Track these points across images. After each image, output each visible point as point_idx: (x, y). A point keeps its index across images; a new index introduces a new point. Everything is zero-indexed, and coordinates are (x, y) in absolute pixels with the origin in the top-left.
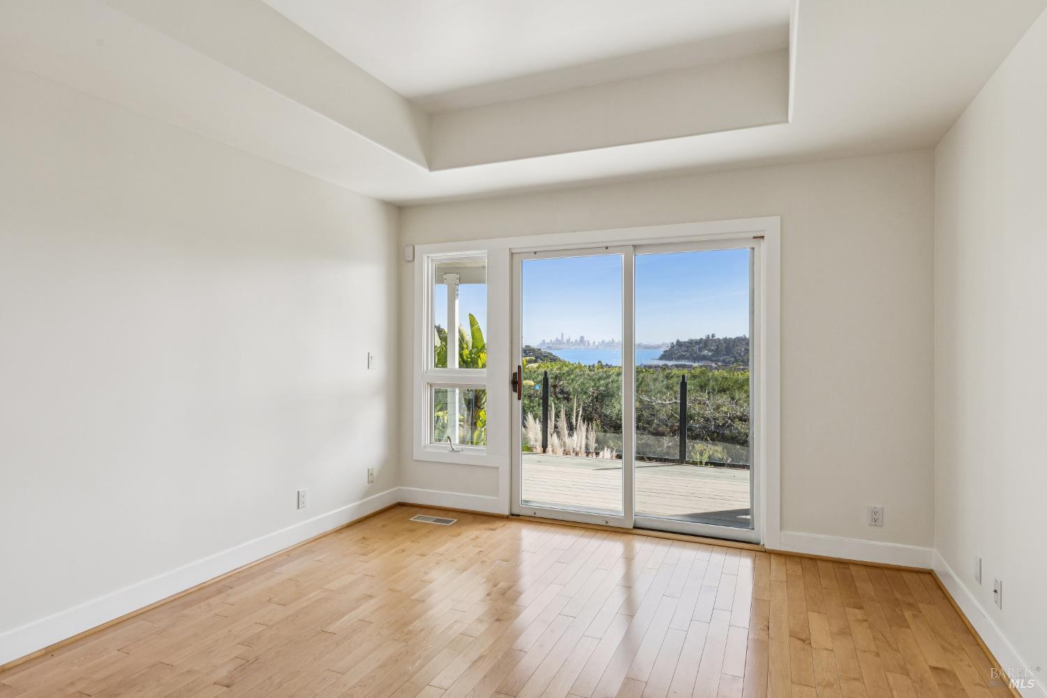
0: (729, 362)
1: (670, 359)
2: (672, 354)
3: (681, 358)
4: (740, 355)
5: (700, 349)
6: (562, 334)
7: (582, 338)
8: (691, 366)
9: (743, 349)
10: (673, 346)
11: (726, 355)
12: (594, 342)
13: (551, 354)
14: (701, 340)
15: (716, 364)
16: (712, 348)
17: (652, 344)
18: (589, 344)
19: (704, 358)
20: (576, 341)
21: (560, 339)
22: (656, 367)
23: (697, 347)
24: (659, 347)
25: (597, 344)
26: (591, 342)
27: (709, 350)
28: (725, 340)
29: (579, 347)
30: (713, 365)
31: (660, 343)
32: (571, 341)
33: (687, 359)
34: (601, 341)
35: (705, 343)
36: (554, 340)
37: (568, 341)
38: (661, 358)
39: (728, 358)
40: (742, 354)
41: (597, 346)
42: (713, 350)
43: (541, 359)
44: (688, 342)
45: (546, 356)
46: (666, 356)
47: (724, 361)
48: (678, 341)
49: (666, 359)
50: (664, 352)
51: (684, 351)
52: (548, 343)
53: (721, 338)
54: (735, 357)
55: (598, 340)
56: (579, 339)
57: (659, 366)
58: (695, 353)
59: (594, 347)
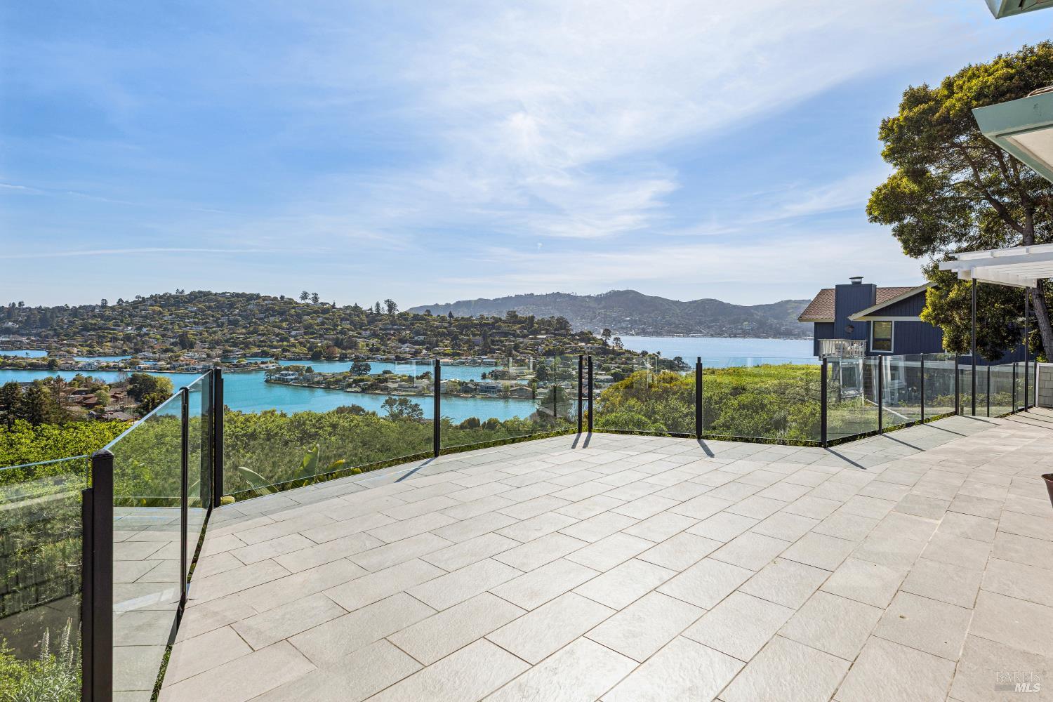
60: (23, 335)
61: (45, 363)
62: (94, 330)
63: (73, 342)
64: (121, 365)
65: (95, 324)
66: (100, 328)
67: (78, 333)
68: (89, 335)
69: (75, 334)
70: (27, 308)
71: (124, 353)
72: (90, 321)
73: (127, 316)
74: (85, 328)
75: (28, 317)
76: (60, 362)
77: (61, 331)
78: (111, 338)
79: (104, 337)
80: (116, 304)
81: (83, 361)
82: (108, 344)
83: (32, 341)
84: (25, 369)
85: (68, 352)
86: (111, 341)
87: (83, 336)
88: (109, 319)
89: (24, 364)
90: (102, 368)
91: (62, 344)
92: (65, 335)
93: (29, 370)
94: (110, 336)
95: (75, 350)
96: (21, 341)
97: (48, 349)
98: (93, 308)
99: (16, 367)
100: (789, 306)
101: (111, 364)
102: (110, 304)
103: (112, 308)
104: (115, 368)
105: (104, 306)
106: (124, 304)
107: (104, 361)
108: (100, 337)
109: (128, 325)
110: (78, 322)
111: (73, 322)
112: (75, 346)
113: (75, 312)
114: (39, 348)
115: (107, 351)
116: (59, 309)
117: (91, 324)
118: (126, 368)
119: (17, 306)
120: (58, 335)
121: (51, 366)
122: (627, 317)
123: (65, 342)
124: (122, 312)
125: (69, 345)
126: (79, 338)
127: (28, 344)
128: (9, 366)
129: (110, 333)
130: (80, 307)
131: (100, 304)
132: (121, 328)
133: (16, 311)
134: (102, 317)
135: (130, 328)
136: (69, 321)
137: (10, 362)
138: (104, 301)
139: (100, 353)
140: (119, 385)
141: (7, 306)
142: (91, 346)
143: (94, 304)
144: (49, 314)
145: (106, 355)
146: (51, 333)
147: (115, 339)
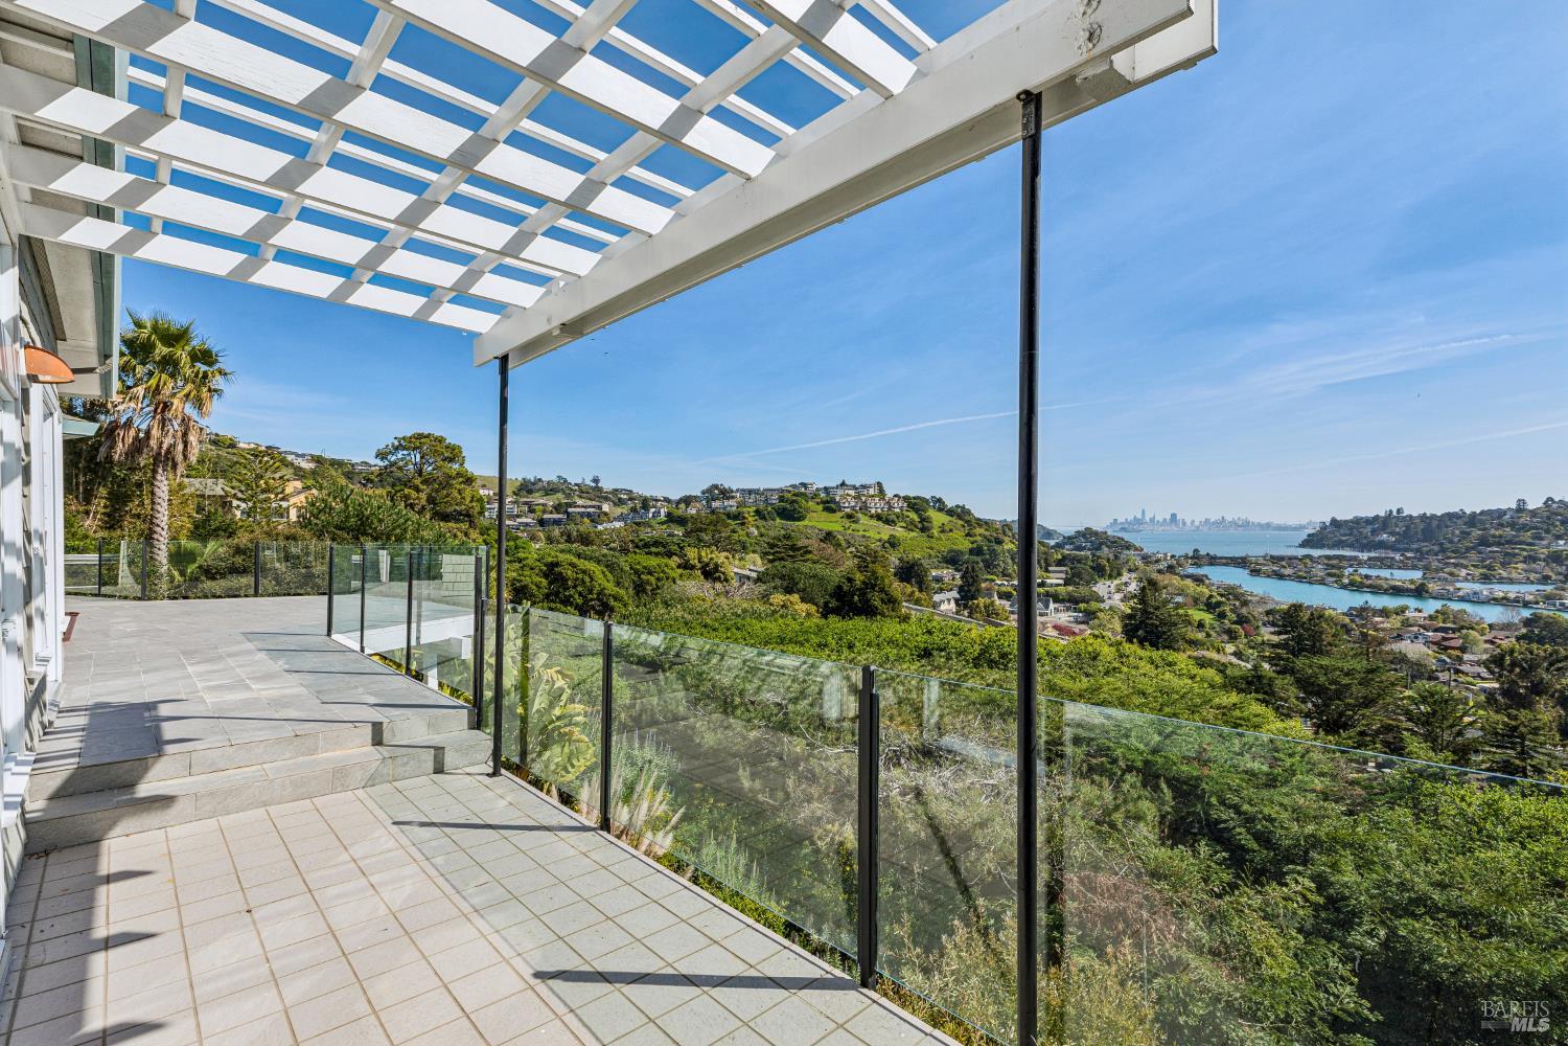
0: (1428, 553)
1: (1318, 547)
2: (1322, 539)
3: (1340, 544)
4: (1451, 542)
5: (1374, 532)
6: (1143, 511)
7: (1174, 516)
8: (1355, 558)
9: (1457, 532)
10: (1324, 527)
11: (1423, 542)
12: (1193, 521)
13: (1123, 539)
14: (1377, 518)
15: (1403, 555)
16: (1398, 530)
17: (1290, 523)
18: (1184, 523)
19: (1382, 545)
20: (1165, 520)
21: (1139, 517)
22: (1291, 559)
23: (1369, 528)
24: (1301, 528)
25: (1197, 523)
26: (1188, 523)
27: (1392, 534)
28: (1423, 517)
29: (1168, 528)
30: (1398, 557)
31: (1304, 522)
32: (1156, 519)
33: (1351, 546)
34: (1203, 520)
35: (1384, 523)
36: (1131, 518)
37: (1152, 520)
38: (1304, 544)
39: (1426, 546)
40: (1456, 539)
41: (1198, 527)
42: (1398, 534)
43: (1107, 546)
44: (1351, 521)
45: (1115, 542)
46: (1310, 542)
47: (1418, 550)
48: (1334, 522)
49: (1312, 547)
50: (1309, 535)
51: (1345, 535)
52: (1122, 523)
53: (1415, 514)
54: (1441, 544)
55: (1199, 519)
56: (1168, 517)
57: (1296, 558)
58: (1366, 537)
59: (1193, 528)
60: (1398, 550)
61: (1413, 587)
62: (1499, 544)
63: (1462, 561)
64: (1529, 598)
65: (1500, 536)
66: (1509, 542)
67: (1473, 548)
68: (1490, 552)
69: (1468, 550)
70: (1407, 516)
71: (1545, 579)
72: (1493, 532)
73: (1558, 523)
74: (1484, 542)
75: (1408, 527)
76: (1432, 587)
77: (1449, 545)
78: (1525, 557)
79: (1515, 555)
80: (1540, 505)
81: (1467, 587)
82: (1520, 566)
83: (1408, 558)
84: (1386, 592)
85: (1451, 574)
86: (1524, 562)
87: (1480, 553)
88: (1524, 528)
89: (1386, 586)
90: (1495, 599)
91: (1447, 563)
92: (1453, 552)
93: (1391, 594)
94: (1525, 553)
95: (1464, 572)
96: (1392, 558)
97: (1426, 568)
98: (1501, 513)
99: (1376, 590)
101: (1512, 596)
102: (1531, 506)
103: (1534, 513)
104: (1518, 602)
105: (1521, 508)
106: (1555, 506)
107: (1499, 590)
108: (1507, 554)
109: (1559, 537)
110: (1476, 533)
111: (1468, 534)
112: (1466, 567)
113: (1473, 520)
114: (1414, 568)
115: (1514, 575)
116: (1451, 516)
117: (1494, 536)
118: (1537, 603)
119: (1395, 513)
120: (1443, 550)
121: (1419, 592)
123: (1452, 561)
124: (1548, 518)
125: (1456, 565)
126: (1473, 555)
127: (1401, 561)
128: (1368, 587)
129: (1524, 550)
130: (1482, 513)
131: (1514, 506)
132: (1545, 542)
133: (1394, 521)
134: (1512, 525)
135: (1561, 542)
136: (1462, 532)
137: (1369, 582)
138: (1521, 502)
139: (1502, 578)
140: (1507, 627)
141: (1382, 514)
142: (1490, 568)
143: (1504, 507)
144: (1436, 523)
145: (1511, 581)
146: (1436, 548)
147: (1532, 559)
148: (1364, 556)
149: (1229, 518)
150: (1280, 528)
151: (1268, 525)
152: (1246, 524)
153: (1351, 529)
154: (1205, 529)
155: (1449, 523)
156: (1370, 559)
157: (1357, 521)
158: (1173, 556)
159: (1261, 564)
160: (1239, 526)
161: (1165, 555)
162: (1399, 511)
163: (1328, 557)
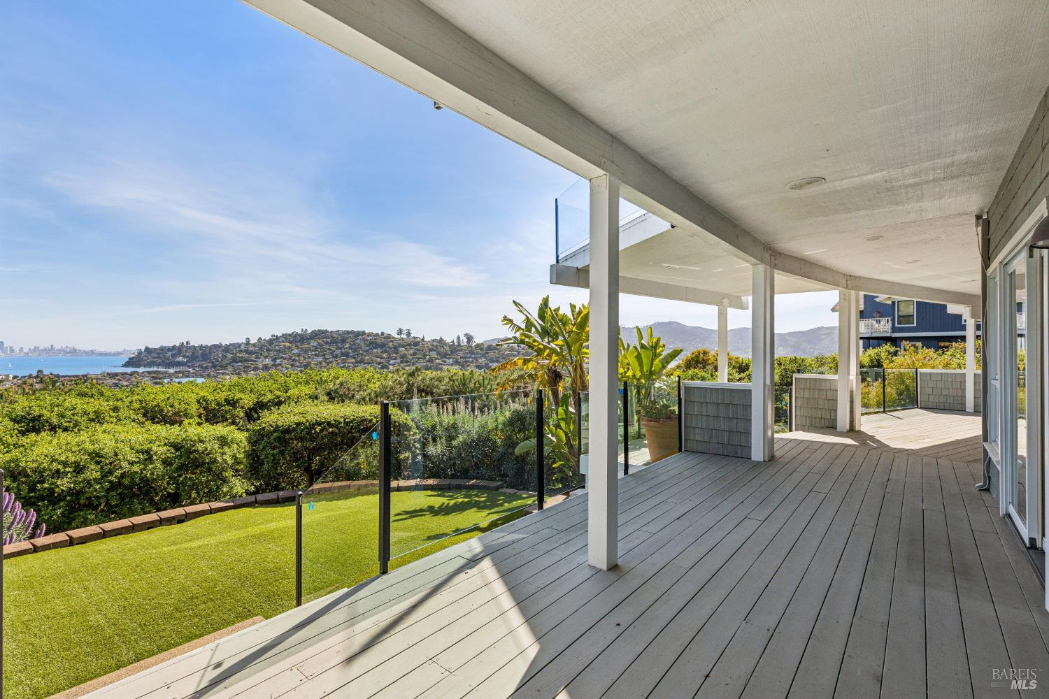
0: (206, 368)
1: (139, 366)
2: (139, 361)
3: (152, 364)
4: (218, 361)
5: (173, 356)
8: (166, 372)
9: (220, 355)
10: (140, 353)
11: (202, 361)
14: (174, 347)
15: (194, 369)
16: (187, 354)
17: (109, 351)
18: (12, 350)
19: (179, 364)
22: (123, 375)
23: (170, 353)
24: (118, 354)
25: (26, 350)
26: (17, 350)
27: (184, 356)
28: (201, 347)
30: (191, 370)
31: (120, 350)
33: (158, 365)
34: (33, 348)
35: (179, 350)
38: (127, 365)
39: (205, 364)
40: (220, 360)
42: (188, 357)
44: (159, 349)
46: (130, 363)
47: (200, 366)
48: (147, 349)
49: (133, 367)
50: (130, 358)
51: (155, 358)
53: (196, 345)
54: (213, 362)
57: (126, 374)
58: (168, 359)
59: (22, 354)
60: (189, 367)
62: (241, 361)
63: (226, 371)
65: (242, 357)
66: (246, 360)
67: (229, 364)
68: (238, 366)
69: (227, 365)
70: (192, 346)
72: (238, 355)
73: (265, 350)
74: (234, 360)
75: (193, 353)
77: (217, 363)
78: (253, 368)
79: (249, 367)
80: (256, 341)
82: (252, 372)
83: (197, 371)
86: (253, 370)
87: (233, 366)
88: (251, 353)
91: (218, 373)
92: (220, 366)
94: (253, 366)
96: (189, 371)
98: (239, 345)
100: (821, 333)
102: (252, 342)
103: (254, 345)
105: (248, 343)
106: (263, 342)
108: (245, 367)
109: (266, 357)
110: (229, 356)
111: (226, 356)
112: (228, 374)
113: (227, 349)
114: (201, 377)
116: (215, 346)
117: (239, 357)
119: (185, 345)
120: (214, 366)
122: (670, 344)
123: (220, 371)
124: (261, 348)
125: (223, 374)
126: (230, 368)
127: (194, 373)
129: (253, 364)
130: (230, 344)
131: (245, 342)
132: (260, 360)
133: (185, 349)
134: (246, 351)
135: (267, 360)
136: (223, 355)
138: (248, 340)
141: (178, 345)
143: (240, 342)
144: (208, 350)
146: (210, 365)
147: (256, 369)
148: (171, 371)
149: (57, 347)
150: (101, 354)
151: (92, 352)
152: (74, 351)
153: (158, 354)
154: (35, 355)
155: (214, 350)
156: (176, 372)
157: (162, 349)
158: (15, 377)
159: (101, 379)
160: (68, 353)
161: (7, 376)
162: (187, 343)
163: (149, 373)
